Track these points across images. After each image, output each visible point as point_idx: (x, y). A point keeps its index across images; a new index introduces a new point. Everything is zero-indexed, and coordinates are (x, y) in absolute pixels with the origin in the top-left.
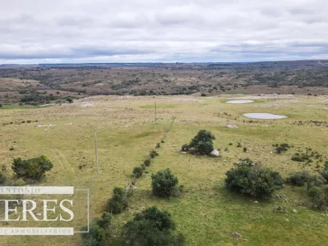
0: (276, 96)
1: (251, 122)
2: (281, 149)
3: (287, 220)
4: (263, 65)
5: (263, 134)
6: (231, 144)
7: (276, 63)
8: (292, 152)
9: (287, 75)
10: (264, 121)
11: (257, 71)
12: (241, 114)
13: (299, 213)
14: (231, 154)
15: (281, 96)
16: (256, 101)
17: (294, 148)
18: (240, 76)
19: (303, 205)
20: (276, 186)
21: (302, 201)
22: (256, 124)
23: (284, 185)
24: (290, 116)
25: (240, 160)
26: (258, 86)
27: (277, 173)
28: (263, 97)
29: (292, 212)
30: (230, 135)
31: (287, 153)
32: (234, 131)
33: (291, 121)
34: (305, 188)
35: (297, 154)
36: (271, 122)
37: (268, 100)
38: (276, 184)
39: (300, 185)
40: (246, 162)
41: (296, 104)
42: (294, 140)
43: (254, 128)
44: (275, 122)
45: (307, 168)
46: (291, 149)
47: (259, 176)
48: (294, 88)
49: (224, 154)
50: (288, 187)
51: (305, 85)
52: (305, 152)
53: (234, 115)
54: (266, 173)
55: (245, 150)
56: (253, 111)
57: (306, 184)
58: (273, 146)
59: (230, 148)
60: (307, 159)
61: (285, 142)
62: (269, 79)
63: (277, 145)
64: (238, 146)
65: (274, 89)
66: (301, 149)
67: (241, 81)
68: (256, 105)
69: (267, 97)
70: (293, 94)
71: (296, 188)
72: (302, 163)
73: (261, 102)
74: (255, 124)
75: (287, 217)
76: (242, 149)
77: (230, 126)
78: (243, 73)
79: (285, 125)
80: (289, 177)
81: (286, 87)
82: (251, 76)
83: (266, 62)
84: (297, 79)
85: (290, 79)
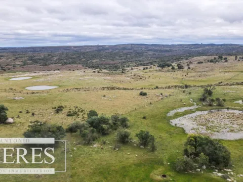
0: (48, 73)
1: (33, 93)
2: (59, 110)
3: (72, 156)
4: (34, 50)
5: (44, 101)
6: (21, 112)
7: (43, 48)
8: (66, 111)
9: (52, 57)
10: (43, 91)
11: (30, 54)
12: (24, 88)
13: (78, 149)
14: (22, 120)
15: (51, 72)
16: (34, 77)
17: (67, 108)
18: (16, 58)
19: (79, 144)
20: (61, 136)
21: (78, 141)
22: (38, 95)
23: (66, 134)
24: (60, 86)
25: (31, 122)
26: (32, 65)
27: (61, 127)
28: (39, 74)
29: (73, 150)
30: (18, 105)
31: (63, 112)
32: (21, 101)
33: (61, 90)
34: (78, 133)
35: (70, 112)
36: (48, 91)
37: (43, 75)
38: (61, 134)
39: (75, 132)
40: (36, 123)
41: (63, 77)
42: (66, 102)
43: (37, 98)
44: (50, 92)
45: (78, 120)
46: (65, 109)
47: (49, 131)
48: (59, 66)
49: (17, 120)
50: (68, 134)
51: (66, 63)
52: (74, 109)
53: (18, 89)
54: (53, 128)
55: (33, 114)
56: (33, 85)
57: (79, 130)
58: (53, 108)
59: (21, 115)
60: (76, 114)
61: (60, 105)
62: (40, 59)
63: (55, 108)
64: (27, 113)
65: (45, 67)
66: (72, 108)
67: (18, 62)
68: (34, 80)
69: (41, 73)
70: (58, 70)
71: (73, 134)
72: (74, 117)
73: (38, 77)
74: (36, 95)
75: (71, 154)
76: (30, 114)
77: (17, 98)
78: (18, 56)
79: (57, 93)
80: (67, 128)
81: (53, 65)
82: (26, 58)
83: (36, 47)
84: (59, 59)
85: (55, 60)
